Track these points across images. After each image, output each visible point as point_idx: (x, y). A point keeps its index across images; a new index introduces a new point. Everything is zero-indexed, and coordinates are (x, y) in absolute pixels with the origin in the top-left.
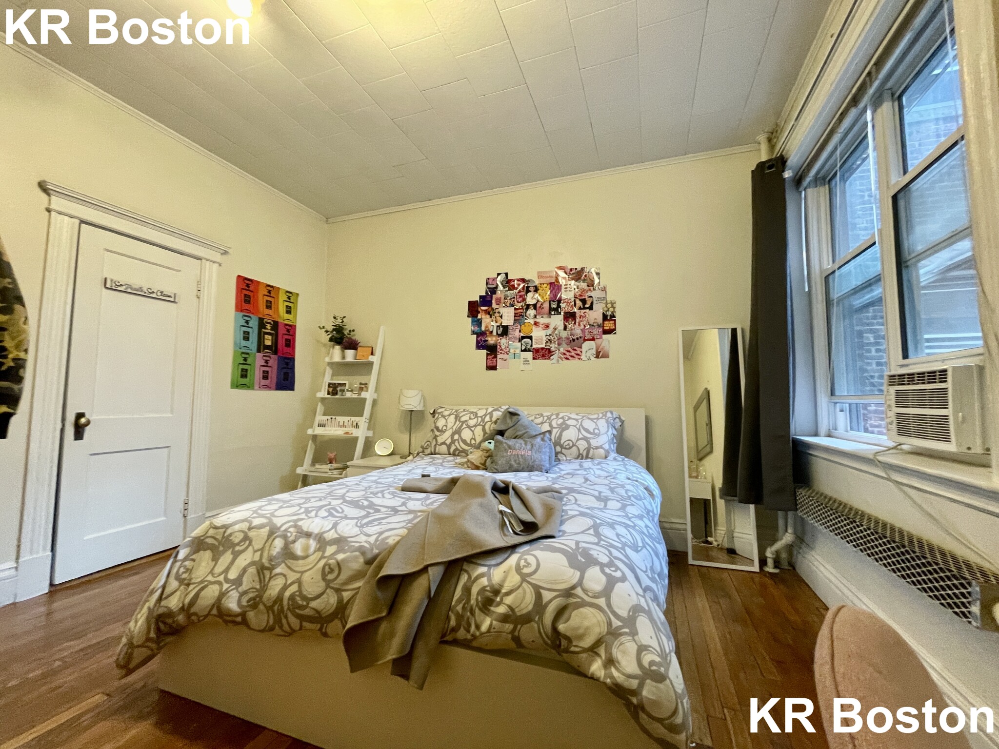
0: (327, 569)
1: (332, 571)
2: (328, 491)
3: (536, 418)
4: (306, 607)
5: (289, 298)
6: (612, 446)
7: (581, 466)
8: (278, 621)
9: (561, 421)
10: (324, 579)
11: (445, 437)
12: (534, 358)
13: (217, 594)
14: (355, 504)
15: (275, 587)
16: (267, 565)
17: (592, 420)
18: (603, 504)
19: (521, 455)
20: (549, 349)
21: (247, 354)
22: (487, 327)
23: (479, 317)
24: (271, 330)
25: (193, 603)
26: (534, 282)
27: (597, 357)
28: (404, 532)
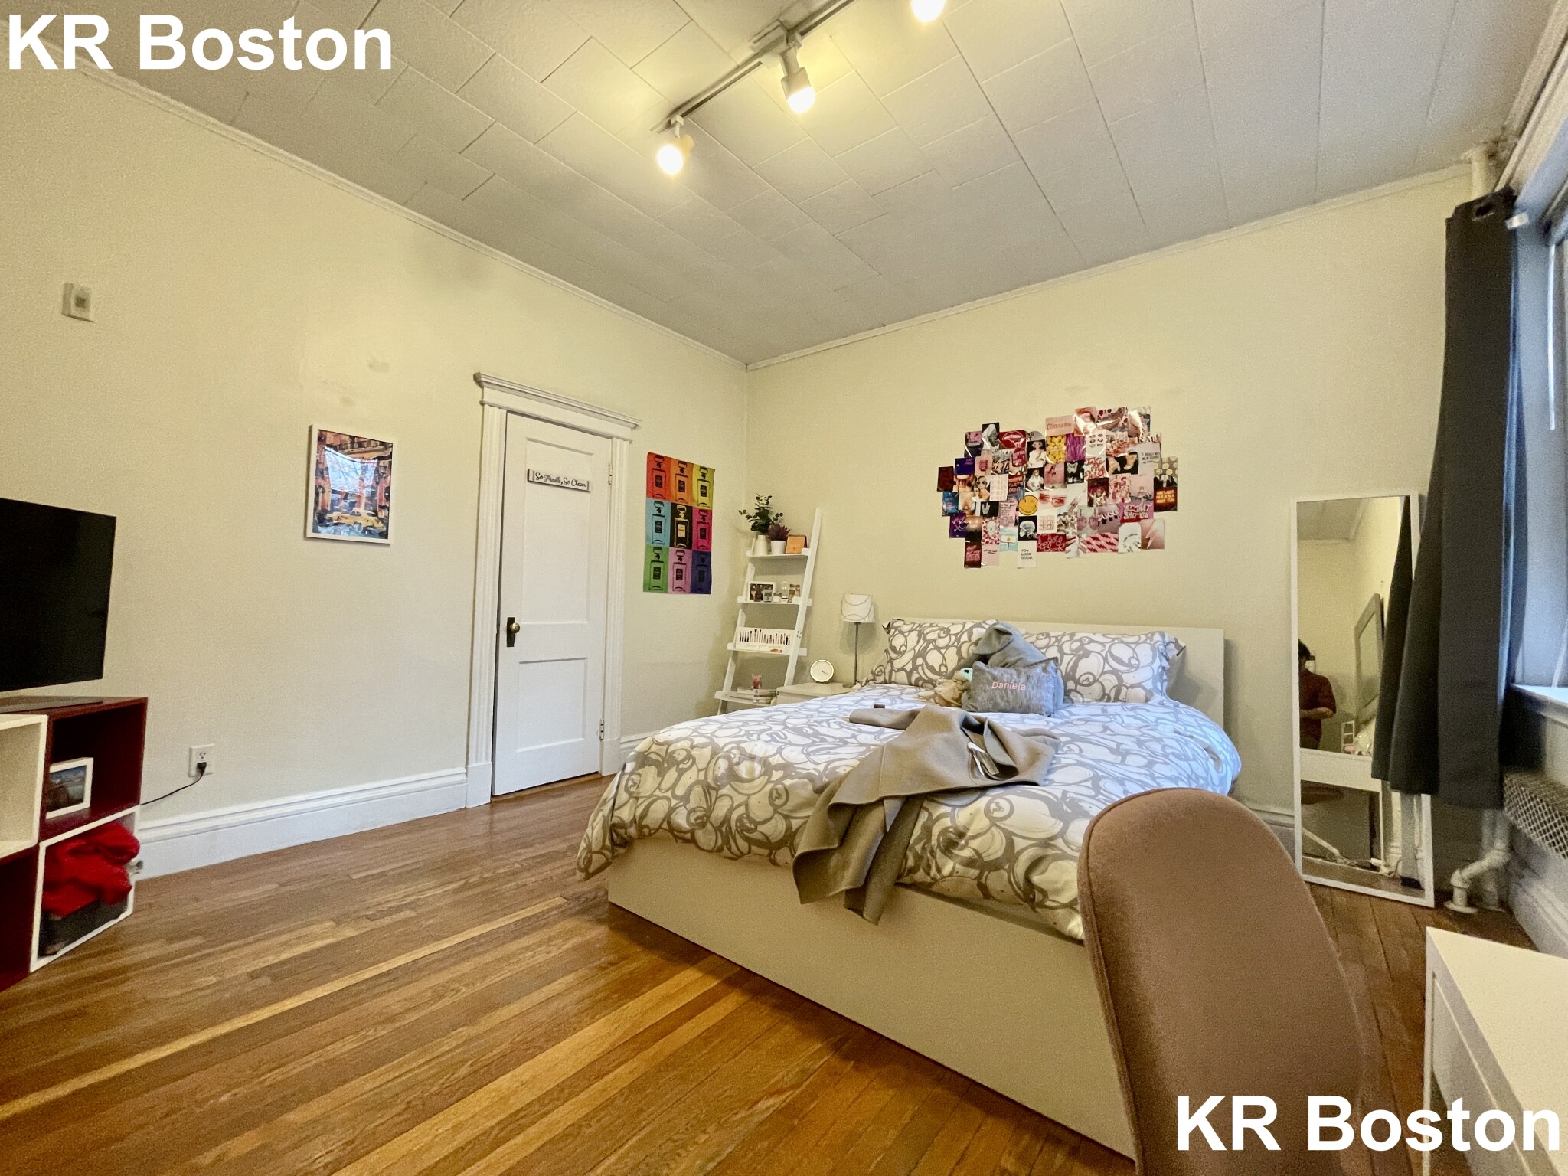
0: (774, 794)
1: (779, 796)
2: (765, 716)
3: (1038, 639)
4: (755, 830)
5: (704, 475)
6: (1159, 684)
7: (1104, 711)
8: (726, 842)
9: (1077, 644)
10: (772, 804)
11: (905, 661)
12: (1039, 550)
13: (666, 808)
14: (798, 731)
15: (720, 810)
16: (713, 785)
17: (1127, 644)
18: (1120, 758)
19: (1012, 690)
20: (1064, 536)
21: (660, 549)
22: (966, 504)
23: (955, 490)
24: (685, 518)
25: (644, 815)
26: (1039, 434)
27: (1144, 546)
28: (856, 763)
